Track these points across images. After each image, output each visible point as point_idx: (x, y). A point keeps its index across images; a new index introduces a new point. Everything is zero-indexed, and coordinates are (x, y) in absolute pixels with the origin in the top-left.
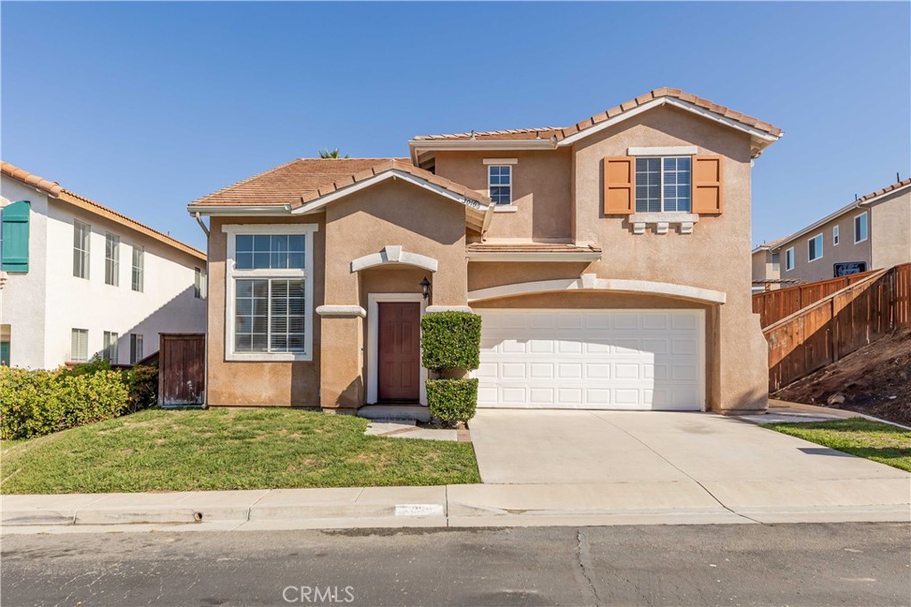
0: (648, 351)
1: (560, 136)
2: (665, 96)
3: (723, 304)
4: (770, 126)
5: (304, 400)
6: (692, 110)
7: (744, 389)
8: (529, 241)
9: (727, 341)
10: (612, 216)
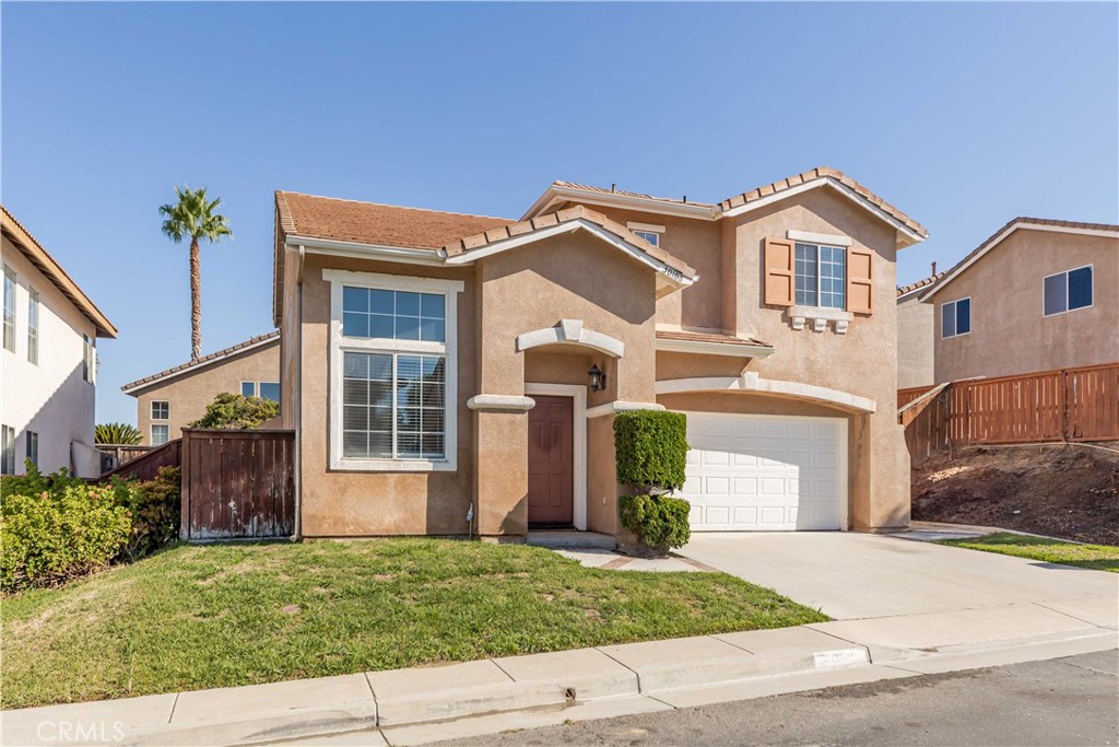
0: (794, 464)
1: (726, 207)
2: (828, 177)
3: (872, 413)
4: (919, 225)
5: (444, 526)
6: (851, 196)
7: (892, 506)
8: (677, 328)
9: (876, 454)
10: (772, 307)
